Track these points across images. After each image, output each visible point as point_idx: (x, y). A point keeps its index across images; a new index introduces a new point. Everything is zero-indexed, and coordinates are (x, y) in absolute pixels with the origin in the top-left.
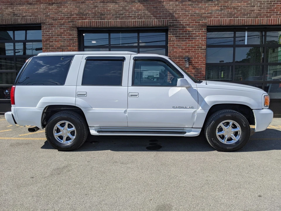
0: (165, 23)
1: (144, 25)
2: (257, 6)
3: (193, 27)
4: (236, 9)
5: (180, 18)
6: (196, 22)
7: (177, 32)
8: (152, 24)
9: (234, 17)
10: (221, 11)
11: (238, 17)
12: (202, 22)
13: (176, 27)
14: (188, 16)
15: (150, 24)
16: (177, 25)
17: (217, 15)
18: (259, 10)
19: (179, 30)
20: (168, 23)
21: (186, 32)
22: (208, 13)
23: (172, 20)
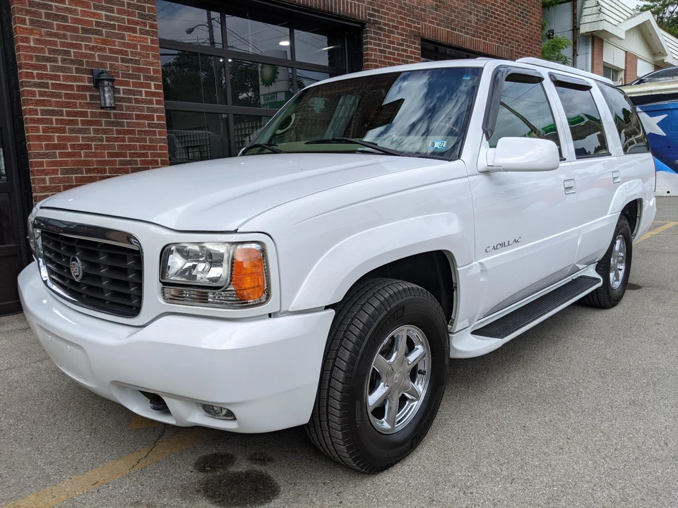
0: (362, 13)
1: (324, 6)
2: (474, 14)
3: (403, 36)
4: (454, 12)
5: (383, 7)
6: (407, 25)
7: (381, 40)
8: (340, 10)
9: (452, 29)
10: (437, 10)
11: (455, 30)
12: (415, 27)
13: (380, 29)
14: (395, 6)
15: (335, 8)
16: (379, 23)
17: (433, 18)
18: (476, 23)
19: (384, 35)
20: (365, 13)
21: (393, 43)
22: (422, 10)
23: (373, 10)
